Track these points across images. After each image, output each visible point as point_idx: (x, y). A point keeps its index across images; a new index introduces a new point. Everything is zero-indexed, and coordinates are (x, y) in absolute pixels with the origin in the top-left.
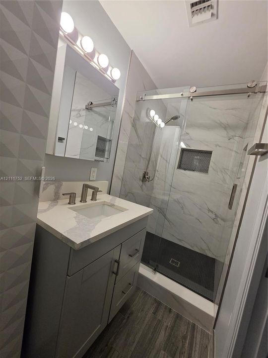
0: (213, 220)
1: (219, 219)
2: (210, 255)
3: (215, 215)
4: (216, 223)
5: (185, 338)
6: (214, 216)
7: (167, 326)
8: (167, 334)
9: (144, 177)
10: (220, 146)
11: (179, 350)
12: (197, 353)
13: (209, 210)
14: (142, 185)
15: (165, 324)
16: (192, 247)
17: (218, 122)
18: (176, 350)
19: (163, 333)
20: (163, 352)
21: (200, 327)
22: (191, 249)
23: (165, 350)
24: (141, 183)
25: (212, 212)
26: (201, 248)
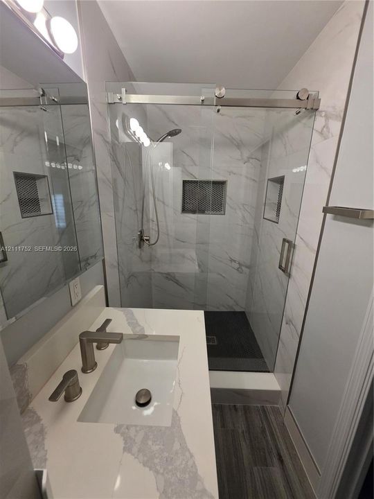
0: (238, 270)
1: (243, 268)
2: (238, 309)
3: (239, 263)
4: (241, 273)
5: (263, 431)
6: (237, 266)
7: (243, 432)
8: (248, 441)
9: (141, 239)
10: (234, 174)
11: (266, 451)
12: (280, 439)
13: (232, 260)
14: (141, 254)
15: (240, 431)
16: (218, 308)
17: (228, 136)
18: (264, 453)
19: (243, 443)
20: (256, 468)
21: (268, 406)
22: (218, 310)
23: (256, 466)
24: (139, 250)
25: (235, 261)
26: (228, 306)
